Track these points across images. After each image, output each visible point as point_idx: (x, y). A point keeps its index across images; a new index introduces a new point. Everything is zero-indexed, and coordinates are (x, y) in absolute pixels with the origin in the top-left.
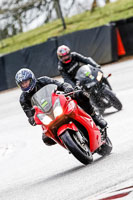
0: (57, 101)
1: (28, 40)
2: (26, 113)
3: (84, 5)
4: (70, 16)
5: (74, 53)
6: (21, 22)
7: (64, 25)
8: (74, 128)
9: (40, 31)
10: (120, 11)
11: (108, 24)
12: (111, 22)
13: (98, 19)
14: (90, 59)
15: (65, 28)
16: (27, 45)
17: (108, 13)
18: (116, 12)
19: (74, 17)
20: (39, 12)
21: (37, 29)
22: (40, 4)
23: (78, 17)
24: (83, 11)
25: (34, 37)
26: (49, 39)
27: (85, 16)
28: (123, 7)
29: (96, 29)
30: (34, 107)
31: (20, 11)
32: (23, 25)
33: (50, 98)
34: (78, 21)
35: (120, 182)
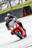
0: (15, 24)
1: (3, 11)
2: (7, 27)
3: (16, 3)
4: (13, 6)
5: (11, 15)
6: (1, 7)
7: (12, 8)
8: (19, 31)
9: (6, 9)
10: (25, 5)
11: (22, 8)
12: (23, 7)
13: (20, 6)
14: (15, 17)
15: (12, 9)
16: (3, 13)
17: (22, 5)
18: (24, 5)
19: (14, 6)
20: (6, 5)
21: (5, 9)
22: (6, 3)
23: (15, 6)
24: (16, 5)
25: (4, 11)
26: (8, 11)
27: (17, 6)
28: (26, 4)
29: (19, 9)
30: (9, 26)
31: (1, 4)
32: (2, 8)
33: (13, 24)
34: (15, 7)
35: (25, 46)
